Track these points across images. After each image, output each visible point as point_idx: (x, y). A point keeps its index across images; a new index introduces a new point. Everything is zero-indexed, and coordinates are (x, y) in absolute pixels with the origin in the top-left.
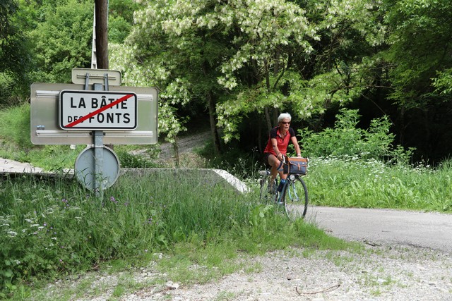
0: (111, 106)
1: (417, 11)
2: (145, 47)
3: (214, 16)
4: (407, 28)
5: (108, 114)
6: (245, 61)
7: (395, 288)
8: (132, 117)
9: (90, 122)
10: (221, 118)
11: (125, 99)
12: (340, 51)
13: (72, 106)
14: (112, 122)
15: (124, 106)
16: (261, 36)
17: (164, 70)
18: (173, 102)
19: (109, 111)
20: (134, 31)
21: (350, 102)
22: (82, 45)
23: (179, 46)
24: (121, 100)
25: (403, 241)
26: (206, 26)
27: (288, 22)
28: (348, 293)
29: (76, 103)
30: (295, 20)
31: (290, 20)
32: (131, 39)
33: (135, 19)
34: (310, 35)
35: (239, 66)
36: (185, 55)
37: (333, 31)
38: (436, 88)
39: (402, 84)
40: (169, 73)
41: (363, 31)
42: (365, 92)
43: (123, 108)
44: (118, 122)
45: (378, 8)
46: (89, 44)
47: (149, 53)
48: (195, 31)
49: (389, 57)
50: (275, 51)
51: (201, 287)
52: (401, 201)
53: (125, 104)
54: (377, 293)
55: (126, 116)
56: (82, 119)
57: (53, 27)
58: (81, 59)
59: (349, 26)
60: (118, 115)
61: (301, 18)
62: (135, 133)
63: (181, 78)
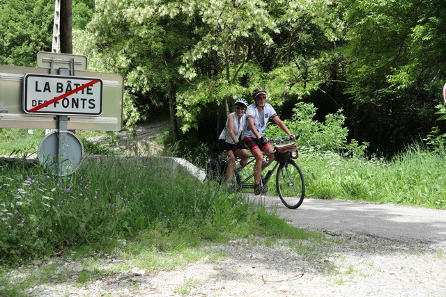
0: (76, 91)
1: (375, 9)
2: (106, 34)
3: (176, 5)
4: (365, 25)
5: (73, 100)
6: (206, 51)
7: (357, 277)
8: (97, 103)
9: (55, 106)
10: (179, 108)
11: (91, 84)
12: (299, 46)
13: (37, 90)
14: (77, 107)
15: (90, 91)
16: (222, 27)
17: (124, 58)
18: (133, 91)
19: (74, 96)
20: (96, 19)
21: (307, 95)
22: (42, 30)
23: (140, 35)
24: (87, 85)
25: (361, 231)
26: (168, 16)
27: (249, 14)
28: (312, 282)
29: (41, 87)
30: (256, 12)
31: (251, 13)
32: (92, 25)
33: (96, 6)
34: (270, 28)
35: (200, 56)
36: (146, 43)
37: (293, 25)
38: (390, 84)
39: (358, 79)
40: (129, 61)
41: (322, 26)
42: (322, 86)
43: (88, 93)
44: (84, 107)
45: (337, 5)
46: (50, 28)
47: (111, 40)
48: (157, 20)
49: (346, 52)
50: (236, 43)
51: (166, 274)
52: (357, 193)
53: (91, 89)
54: (341, 282)
55: (92, 102)
56: (47, 104)
57: (13, 10)
58: (41, 43)
59: (308, 21)
60: (84, 100)
61: (262, 11)
62: (100, 119)
63: (142, 66)
